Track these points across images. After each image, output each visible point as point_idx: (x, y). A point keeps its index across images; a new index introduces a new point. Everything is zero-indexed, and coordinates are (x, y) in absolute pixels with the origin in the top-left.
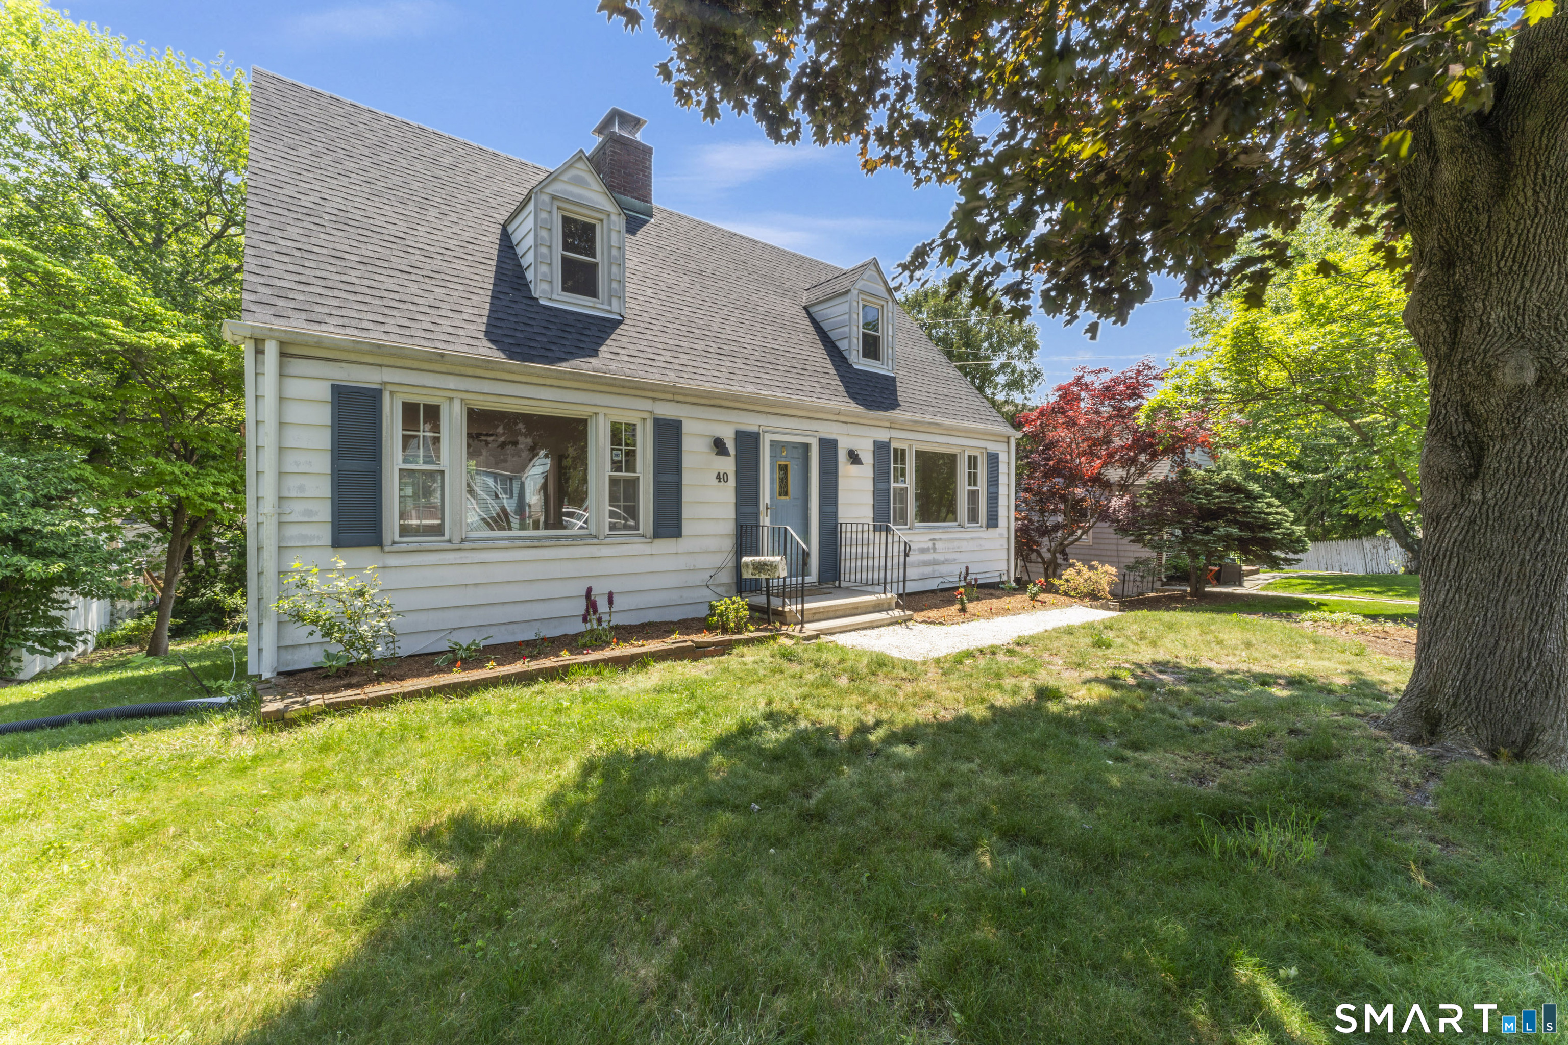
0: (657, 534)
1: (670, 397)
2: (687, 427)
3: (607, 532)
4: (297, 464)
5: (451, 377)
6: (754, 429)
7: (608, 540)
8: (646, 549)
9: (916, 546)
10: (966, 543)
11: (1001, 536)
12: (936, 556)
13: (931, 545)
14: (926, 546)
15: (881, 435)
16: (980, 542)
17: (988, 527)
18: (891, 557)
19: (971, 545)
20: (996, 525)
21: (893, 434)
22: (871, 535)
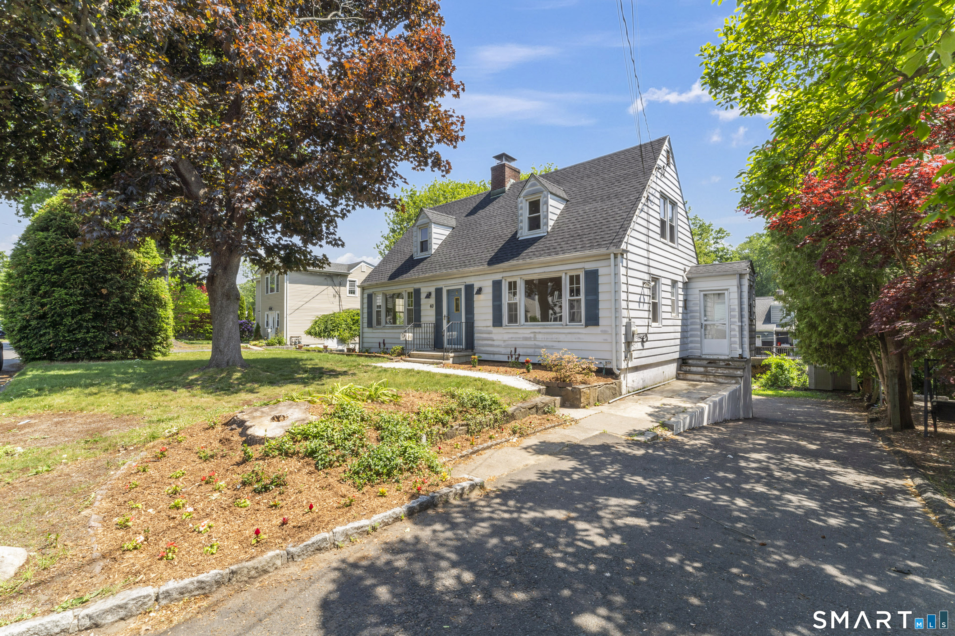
1: (418, 281)
2: (422, 290)
3: (407, 325)
4: (365, 311)
6: (441, 286)
9: (521, 336)
10: (564, 336)
11: (604, 332)
12: (537, 343)
13: (532, 335)
14: (528, 336)
15: (498, 277)
16: (579, 336)
17: (587, 325)
18: (504, 341)
19: (569, 338)
20: (597, 324)
21: (505, 274)
22: (492, 329)
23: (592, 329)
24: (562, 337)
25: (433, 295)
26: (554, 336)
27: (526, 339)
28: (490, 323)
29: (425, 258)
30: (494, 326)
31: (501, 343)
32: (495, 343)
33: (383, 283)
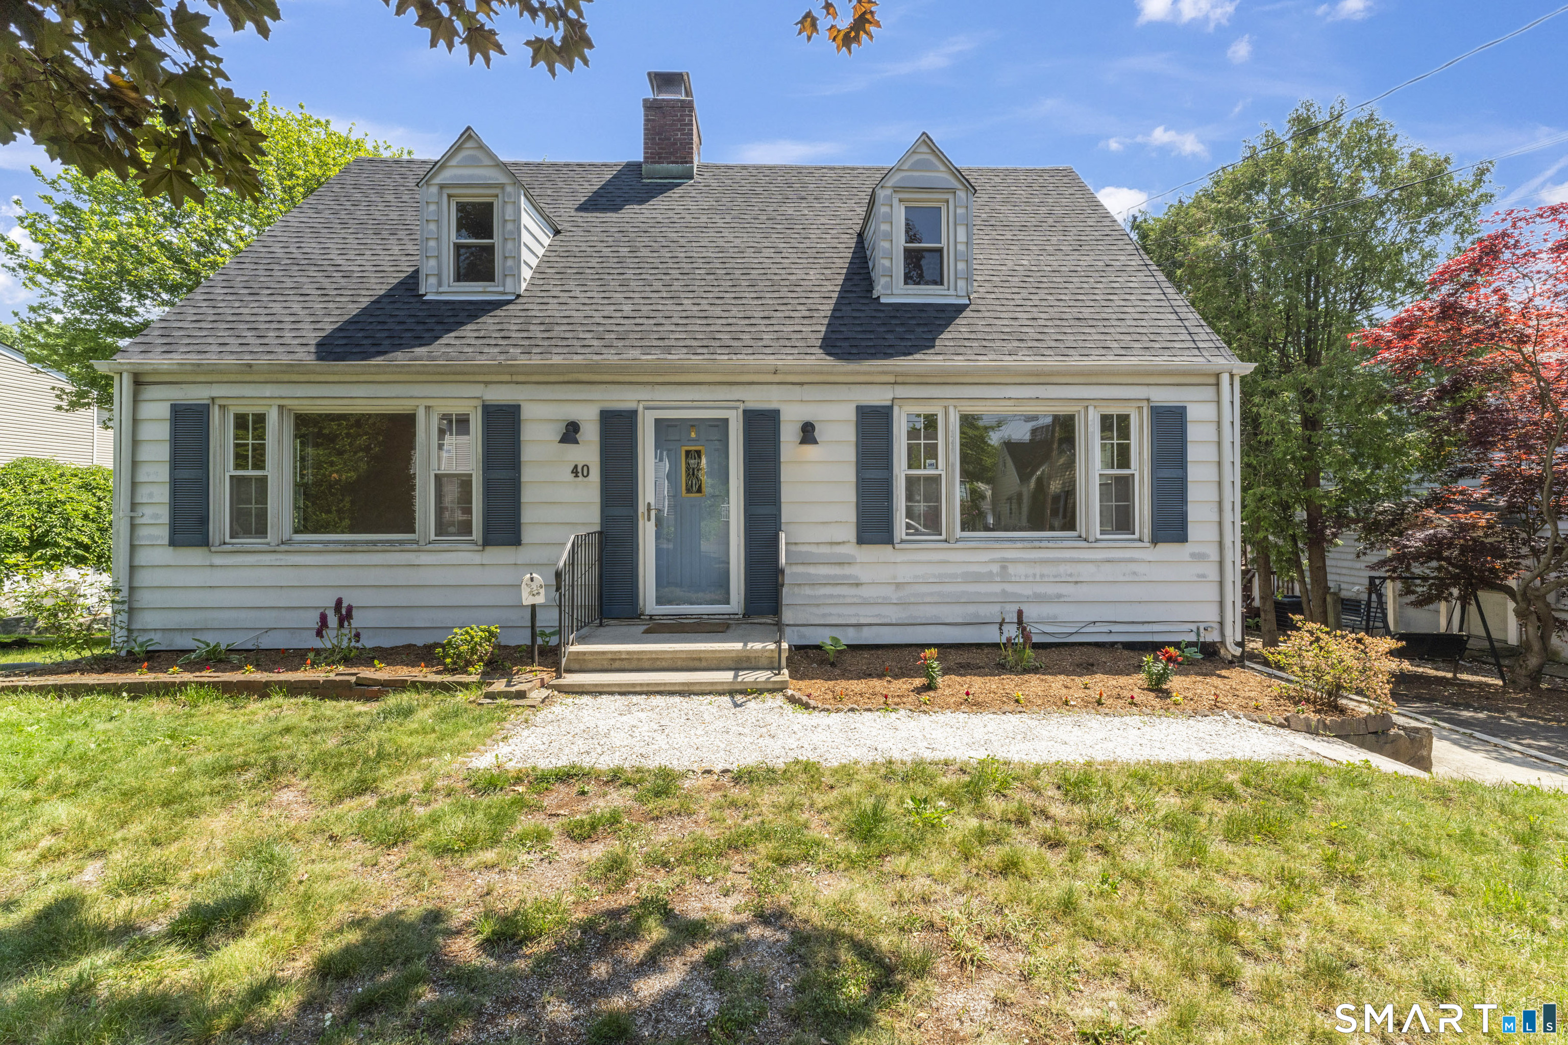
0: (488, 541)
1: (507, 378)
2: (528, 411)
3: (433, 537)
4: (148, 474)
5: (269, 385)
6: (630, 406)
7: (430, 547)
8: (477, 558)
9: (959, 570)
10: (1091, 568)
11: (1199, 557)
12: (1009, 588)
13: (995, 568)
14: (983, 569)
15: (877, 397)
16: (1133, 567)
17: (1155, 541)
18: (898, 585)
19: (1107, 572)
20: (1182, 538)
21: (901, 392)
22: (852, 550)
23: (1167, 550)
24: (1086, 572)
25: (591, 433)
26: (1063, 569)
27: (977, 578)
28: (849, 533)
29: (498, 305)
30: (862, 540)
31: (889, 592)
32: (866, 592)
33: (290, 368)
